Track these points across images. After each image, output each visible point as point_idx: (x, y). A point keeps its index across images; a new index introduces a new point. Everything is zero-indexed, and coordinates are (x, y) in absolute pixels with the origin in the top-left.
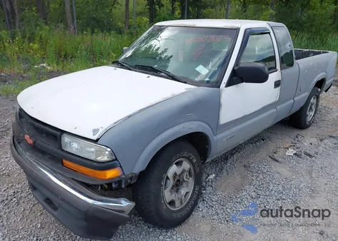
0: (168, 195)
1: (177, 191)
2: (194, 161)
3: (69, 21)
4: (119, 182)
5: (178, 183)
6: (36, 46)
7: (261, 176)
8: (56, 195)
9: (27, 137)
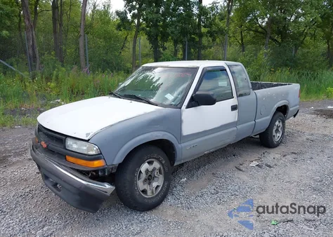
0: (141, 185)
1: (150, 184)
2: (164, 162)
3: (83, 63)
4: (103, 170)
5: (150, 178)
6: (53, 85)
7: (223, 180)
8: (59, 178)
9: (43, 143)
